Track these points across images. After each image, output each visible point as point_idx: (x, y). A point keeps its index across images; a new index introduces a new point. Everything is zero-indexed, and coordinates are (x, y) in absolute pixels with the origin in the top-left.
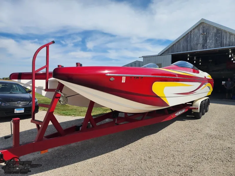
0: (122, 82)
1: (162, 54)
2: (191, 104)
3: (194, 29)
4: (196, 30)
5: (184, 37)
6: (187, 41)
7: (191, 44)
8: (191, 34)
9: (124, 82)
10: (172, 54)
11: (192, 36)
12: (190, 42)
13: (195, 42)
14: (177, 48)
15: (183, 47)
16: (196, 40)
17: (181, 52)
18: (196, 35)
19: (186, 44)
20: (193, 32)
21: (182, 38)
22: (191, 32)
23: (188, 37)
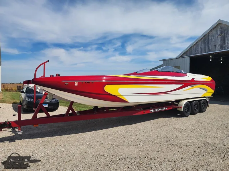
0: (75, 85)
1: (180, 57)
2: (177, 103)
3: (211, 31)
4: (214, 32)
5: (202, 39)
6: (205, 43)
7: (209, 46)
8: (208, 36)
9: (77, 85)
10: (190, 57)
11: (210, 38)
12: (208, 43)
13: (213, 43)
14: (196, 50)
15: (201, 49)
16: (214, 42)
17: (199, 54)
18: (214, 37)
19: (204, 46)
20: (211, 34)
21: (200, 40)
22: (208, 33)
23: (205, 39)
